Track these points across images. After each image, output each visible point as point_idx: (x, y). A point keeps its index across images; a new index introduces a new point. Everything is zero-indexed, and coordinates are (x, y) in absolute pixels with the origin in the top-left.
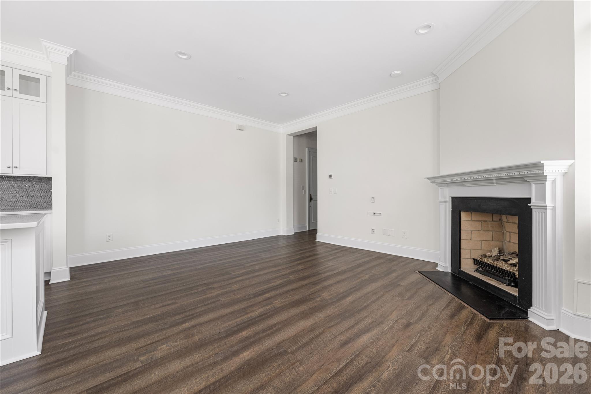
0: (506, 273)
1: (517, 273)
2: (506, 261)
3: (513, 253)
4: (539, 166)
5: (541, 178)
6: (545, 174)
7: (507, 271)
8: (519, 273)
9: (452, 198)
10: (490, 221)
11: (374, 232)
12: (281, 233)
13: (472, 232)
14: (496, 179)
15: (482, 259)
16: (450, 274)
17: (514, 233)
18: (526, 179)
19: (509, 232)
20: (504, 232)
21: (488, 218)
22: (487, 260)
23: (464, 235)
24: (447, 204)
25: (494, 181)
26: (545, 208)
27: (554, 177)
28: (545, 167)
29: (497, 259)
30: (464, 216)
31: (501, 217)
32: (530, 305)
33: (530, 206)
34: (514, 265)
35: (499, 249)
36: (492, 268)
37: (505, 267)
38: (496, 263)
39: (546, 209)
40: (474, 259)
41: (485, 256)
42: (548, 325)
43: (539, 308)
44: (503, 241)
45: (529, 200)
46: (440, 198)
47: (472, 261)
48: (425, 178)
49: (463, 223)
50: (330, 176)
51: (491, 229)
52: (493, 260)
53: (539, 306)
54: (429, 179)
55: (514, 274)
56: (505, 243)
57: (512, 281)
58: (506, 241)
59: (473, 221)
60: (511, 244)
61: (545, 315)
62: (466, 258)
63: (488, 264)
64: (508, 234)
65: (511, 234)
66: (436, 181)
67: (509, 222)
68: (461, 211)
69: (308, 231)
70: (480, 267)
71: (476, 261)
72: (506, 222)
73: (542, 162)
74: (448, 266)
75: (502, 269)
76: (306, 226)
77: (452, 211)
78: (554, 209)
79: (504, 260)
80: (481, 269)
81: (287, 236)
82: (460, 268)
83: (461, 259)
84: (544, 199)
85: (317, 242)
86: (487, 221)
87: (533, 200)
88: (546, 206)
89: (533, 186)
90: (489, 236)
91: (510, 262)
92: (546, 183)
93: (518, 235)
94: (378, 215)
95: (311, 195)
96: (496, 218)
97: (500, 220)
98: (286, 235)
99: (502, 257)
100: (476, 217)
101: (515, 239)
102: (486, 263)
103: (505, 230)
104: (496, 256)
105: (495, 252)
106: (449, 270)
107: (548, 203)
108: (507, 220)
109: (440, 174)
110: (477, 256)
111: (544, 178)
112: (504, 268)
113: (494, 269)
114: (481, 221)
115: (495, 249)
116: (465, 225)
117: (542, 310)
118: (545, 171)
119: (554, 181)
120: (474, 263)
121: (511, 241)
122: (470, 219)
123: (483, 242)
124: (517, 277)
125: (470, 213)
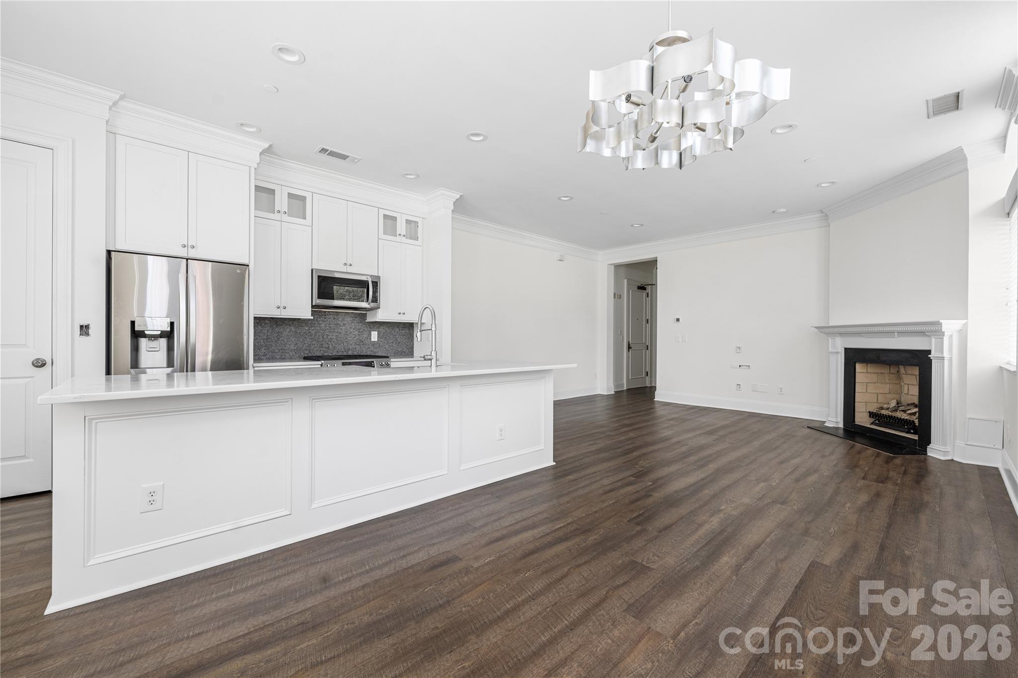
0: (905, 422)
1: (917, 422)
2: (904, 411)
3: (912, 404)
4: (938, 324)
5: (940, 334)
6: (943, 331)
7: (906, 419)
8: (919, 421)
9: (846, 349)
10: (887, 373)
11: (739, 388)
12: (599, 391)
13: (868, 385)
14: (897, 332)
15: (879, 411)
16: (842, 429)
17: (913, 385)
18: (926, 333)
19: (908, 384)
20: (901, 385)
21: (886, 370)
22: (884, 412)
23: (858, 388)
24: (839, 355)
25: (896, 334)
26: (943, 358)
27: (951, 333)
28: (943, 325)
29: (896, 410)
30: (859, 367)
31: (899, 369)
32: (929, 442)
33: (930, 357)
34: (914, 414)
35: (897, 401)
36: (890, 418)
37: (904, 416)
38: (894, 414)
39: (944, 360)
40: (869, 412)
41: (882, 408)
42: (944, 456)
43: (937, 444)
44: (900, 394)
45: (929, 352)
46: (830, 349)
47: (867, 415)
48: (813, 327)
49: (857, 375)
50: (678, 320)
51: (887, 381)
52: (892, 412)
53: (937, 442)
54: (816, 327)
55: (913, 421)
56: (903, 396)
57: (912, 429)
58: (903, 394)
59: (869, 373)
60: (909, 396)
61: (942, 448)
62: (860, 412)
63: (886, 415)
64: (906, 386)
65: (909, 386)
66: (827, 330)
67: (907, 374)
68: (855, 363)
69: (626, 390)
70: (876, 420)
71: (871, 414)
72: (904, 374)
73: (941, 321)
74: (839, 421)
75: (900, 418)
76: (623, 384)
77: (845, 362)
78: (951, 360)
79: (903, 411)
80: (877, 422)
81: (608, 395)
82: (854, 422)
83: (856, 413)
84: (942, 351)
85: (656, 403)
86: (884, 373)
87: (932, 352)
88: (944, 357)
89: (933, 340)
90: (886, 388)
91: (909, 412)
92: (944, 338)
93: (918, 386)
94: (746, 367)
95: (629, 342)
96: (894, 370)
97: (898, 372)
98: (606, 394)
99: (901, 408)
100: (871, 368)
101: (915, 391)
102: (883, 415)
103: (903, 382)
104: (894, 407)
105: (893, 404)
106: (841, 425)
107: (946, 354)
108: (906, 372)
109: (828, 324)
110: (873, 408)
111: (943, 334)
112: (902, 418)
113: (893, 419)
114: (877, 373)
115: (893, 401)
116: (860, 378)
117: (939, 445)
118: (943, 329)
119: (951, 336)
120: (870, 416)
121: (910, 393)
122: (865, 371)
123: (879, 395)
124: (917, 424)
125: (866, 364)
